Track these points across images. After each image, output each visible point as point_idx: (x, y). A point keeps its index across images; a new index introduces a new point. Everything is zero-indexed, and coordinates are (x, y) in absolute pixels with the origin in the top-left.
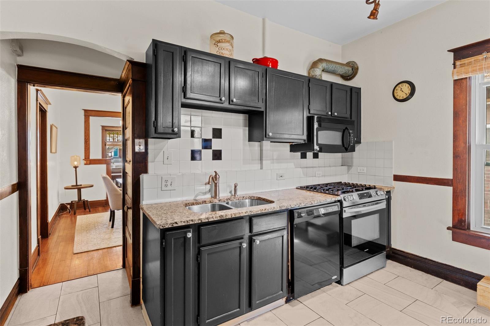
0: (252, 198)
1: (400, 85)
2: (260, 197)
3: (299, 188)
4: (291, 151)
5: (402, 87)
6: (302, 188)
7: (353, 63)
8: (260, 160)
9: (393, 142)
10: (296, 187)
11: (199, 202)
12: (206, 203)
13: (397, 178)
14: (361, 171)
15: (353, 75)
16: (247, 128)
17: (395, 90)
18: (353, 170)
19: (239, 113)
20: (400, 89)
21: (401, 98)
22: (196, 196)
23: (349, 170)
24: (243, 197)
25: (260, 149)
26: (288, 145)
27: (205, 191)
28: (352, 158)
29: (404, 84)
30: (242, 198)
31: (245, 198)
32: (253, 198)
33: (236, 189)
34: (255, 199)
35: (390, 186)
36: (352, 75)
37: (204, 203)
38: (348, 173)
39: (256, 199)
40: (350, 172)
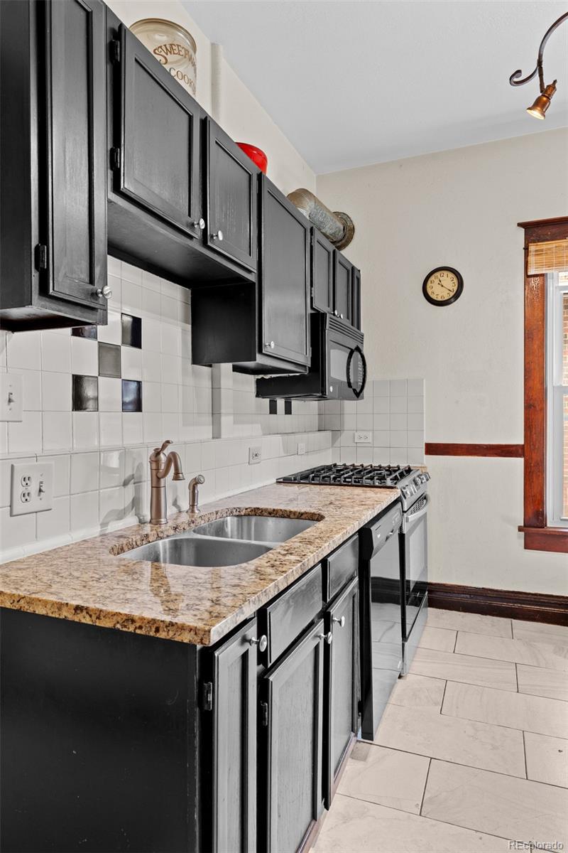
0: (235, 513)
1: (438, 274)
2: (258, 508)
3: (282, 480)
4: (257, 396)
5: (441, 279)
6: (286, 481)
7: (345, 217)
8: (212, 414)
9: (424, 381)
10: (275, 481)
11: (134, 540)
12: (149, 542)
13: (432, 449)
14: (362, 441)
15: (343, 241)
16: (189, 327)
17: (429, 282)
18: (345, 438)
19: (175, 283)
20: (437, 281)
21: (439, 299)
22: (104, 524)
23: (334, 440)
24: (217, 513)
25: (211, 387)
26: (252, 379)
27: (123, 508)
28: (341, 414)
29: (446, 273)
30: (215, 516)
31: (219, 514)
32: (237, 513)
33: (196, 491)
34: (243, 513)
35: (420, 465)
36: (341, 240)
37: (144, 542)
38: (332, 446)
39: (245, 515)
40: (337, 444)
